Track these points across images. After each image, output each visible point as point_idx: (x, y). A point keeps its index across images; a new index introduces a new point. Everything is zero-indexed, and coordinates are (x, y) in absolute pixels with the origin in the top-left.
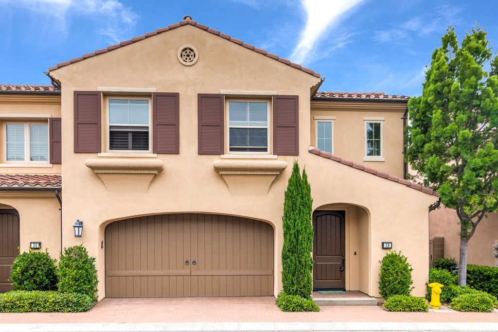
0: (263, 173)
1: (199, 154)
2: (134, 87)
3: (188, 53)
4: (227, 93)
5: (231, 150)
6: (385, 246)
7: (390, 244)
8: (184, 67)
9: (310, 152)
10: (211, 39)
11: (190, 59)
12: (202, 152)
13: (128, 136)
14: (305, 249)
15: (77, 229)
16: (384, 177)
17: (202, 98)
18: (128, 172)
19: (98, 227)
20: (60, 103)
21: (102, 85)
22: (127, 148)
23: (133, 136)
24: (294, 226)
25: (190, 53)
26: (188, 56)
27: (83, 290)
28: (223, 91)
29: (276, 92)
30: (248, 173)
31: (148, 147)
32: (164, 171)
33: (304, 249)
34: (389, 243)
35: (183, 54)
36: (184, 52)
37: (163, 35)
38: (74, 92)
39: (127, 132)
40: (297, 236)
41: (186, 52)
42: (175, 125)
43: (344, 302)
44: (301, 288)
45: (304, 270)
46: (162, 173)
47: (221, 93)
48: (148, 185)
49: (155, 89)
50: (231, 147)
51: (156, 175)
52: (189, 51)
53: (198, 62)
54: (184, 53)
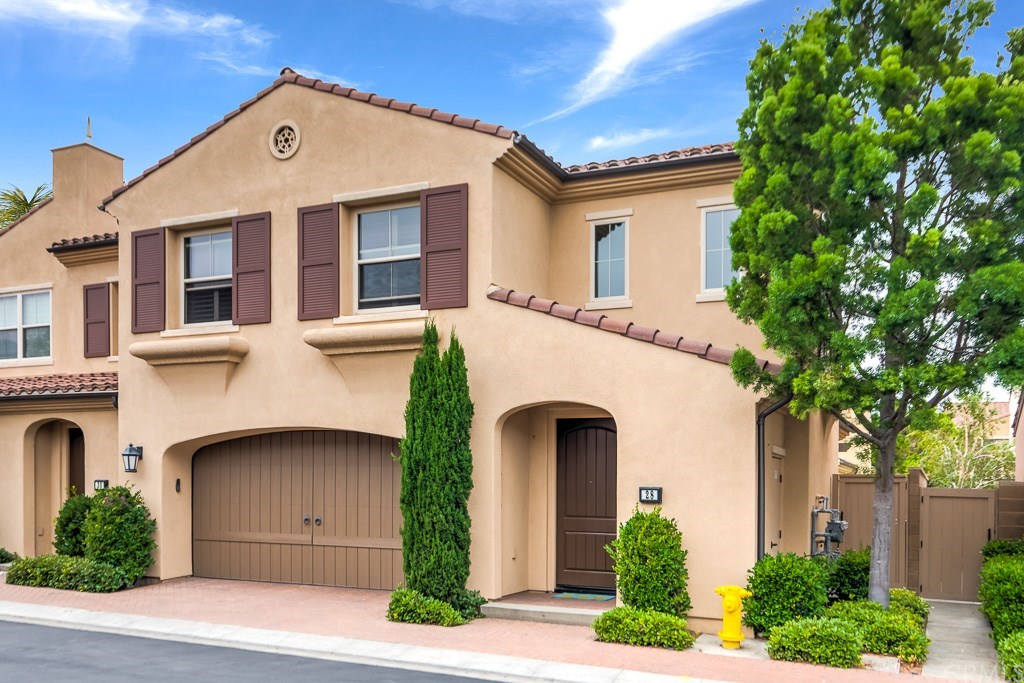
0: (391, 348)
1: (301, 319)
2: (209, 212)
3: (286, 135)
4: (343, 200)
5: (362, 306)
6: (644, 498)
7: (655, 493)
8: (279, 163)
9: (490, 297)
10: (320, 102)
11: (289, 146)
12: (305, 315)
13: (212, 298)
14: (434, 498)
15: (132, 459)
16: (644, 338)
17: (305, 214)
18: (189, 360)
19: (162, 455)
20: (116, 258)
21: (167, 216)
22: (211, 319)
23: (220, 296)
24: (411, 452)
25: (289, 134)
26: (287, 140)
27: (112, 558)
28: (338, 197)
29: (427, 183)
30: (366, 350)
31: (231, 315)
32: (250, 355)
33: (431, 497)
34: (652, 489)
35: (279, 140)
36: (281, 136)
37: (249, 111)
38: (133, 233)
39: (212, 291)
40: (415, 472)
41: (284, 135)
42: (264, 271)
43: (543, 614)
44: (424, 577)
45: (431, 541)
46: (247, 358)
47: (335, 201)
48: (224, 382)
49: (236, 210)
50: (362, 300)
51: (237, 364)
52: (288, 131)
53: (301, 148)
54: (281, 138)
